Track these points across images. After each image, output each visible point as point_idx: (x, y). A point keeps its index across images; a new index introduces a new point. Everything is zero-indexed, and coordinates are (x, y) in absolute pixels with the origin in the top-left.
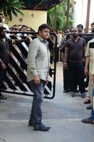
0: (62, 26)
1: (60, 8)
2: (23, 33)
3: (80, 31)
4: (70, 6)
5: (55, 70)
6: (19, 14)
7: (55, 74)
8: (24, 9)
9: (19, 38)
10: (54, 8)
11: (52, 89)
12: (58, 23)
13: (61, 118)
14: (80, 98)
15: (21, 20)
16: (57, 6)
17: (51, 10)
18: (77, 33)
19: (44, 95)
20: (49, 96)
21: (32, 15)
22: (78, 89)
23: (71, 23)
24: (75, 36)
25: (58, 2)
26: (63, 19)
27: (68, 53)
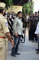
0: (28, 12)
1: (28, 5)
2: (12, 15)
3: (36, 15)
4: (32, 4)
5: (25, 31)
6: (11, 7)
7: (25, 32)
8: (13, 5)
9: (11, 17)
10: (25, 5)
11: (24, 39)
12: (27, 11)
13: (27, 51)
14: (35, 43)
15: (12, 10)
16: (27, 4)
17: (24, 6)
18: (35, 15)
19: (20, 41)
20: (22, 42)
21: (16, 8)
22: (35, 39)
23: (32, 11)
24: (34, 17)
25: (27, 2)
26: (29, 10)
27: (31, 24)
